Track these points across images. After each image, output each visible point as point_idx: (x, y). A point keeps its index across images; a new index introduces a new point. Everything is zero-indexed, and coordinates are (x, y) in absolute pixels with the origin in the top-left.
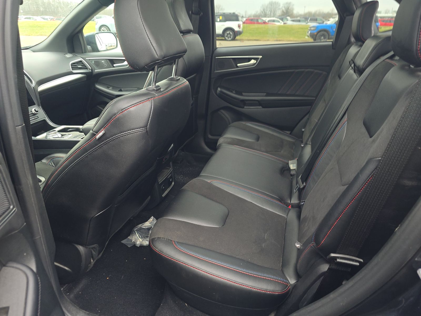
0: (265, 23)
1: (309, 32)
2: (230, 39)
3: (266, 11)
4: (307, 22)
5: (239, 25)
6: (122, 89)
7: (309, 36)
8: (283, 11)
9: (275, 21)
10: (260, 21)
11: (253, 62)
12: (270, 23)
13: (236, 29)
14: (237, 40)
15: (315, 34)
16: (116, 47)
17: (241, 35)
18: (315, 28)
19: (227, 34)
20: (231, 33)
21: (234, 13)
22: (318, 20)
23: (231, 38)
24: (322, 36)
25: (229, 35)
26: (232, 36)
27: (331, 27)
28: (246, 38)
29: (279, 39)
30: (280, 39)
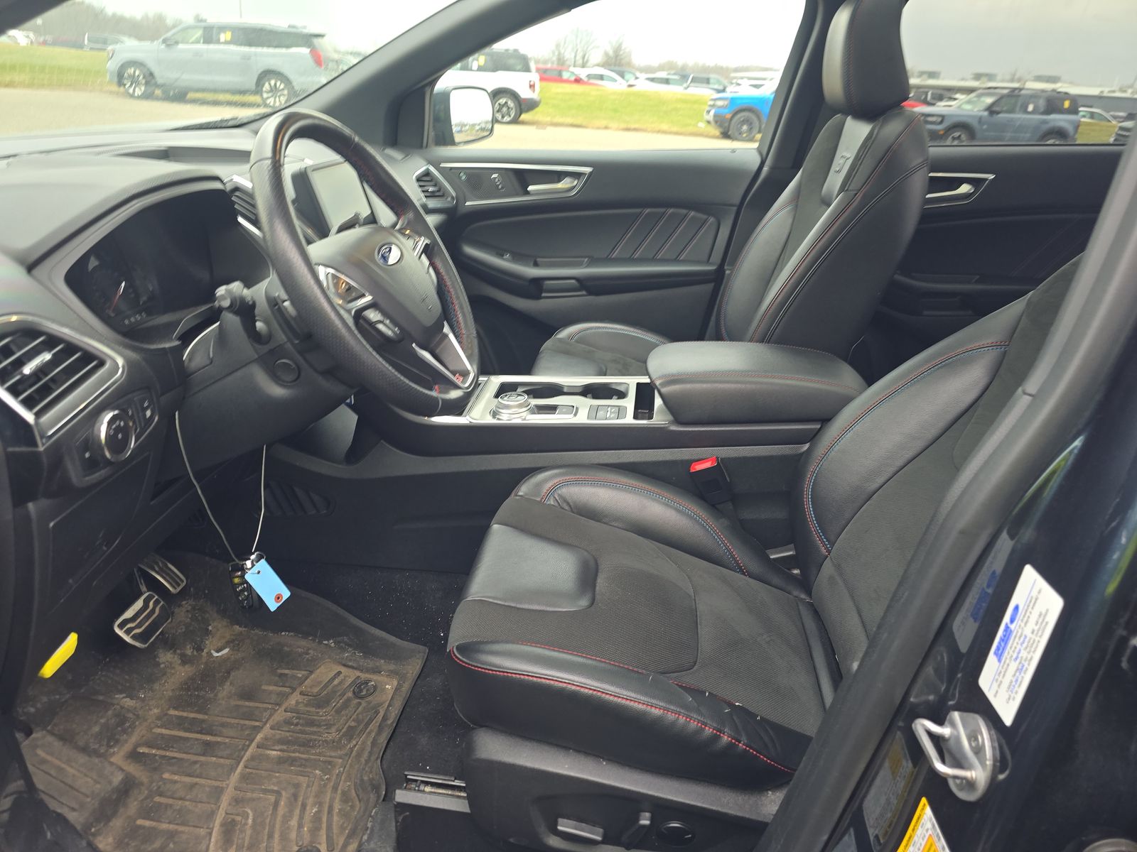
0: (578, 81)
1: (712, 113)
2: (507, 119)
3: (562, 51)
4: (685, 85)
5: (532, 83)
6: (538, 260)
7: (713, 123)
8: (606, 54)
9: (605, 78)
10: (566, 75)
11: (965, 188)
12: (592, 81)
13: (525, 93)
14: (523, 123)
15: (729, 116)
16: (488, 133)
17: (537, 110)
18: (726, 103)
19: (499, 104)
20: (511, 104)
21: (516, 51)
22: (711, 81)
23: (510, 116)
24: (743, 122)
25: (505, 109)
26: (514, 110)
27: (762, 100)
28: (548, 119)
29: (633, 126)
30: (636, 126)
